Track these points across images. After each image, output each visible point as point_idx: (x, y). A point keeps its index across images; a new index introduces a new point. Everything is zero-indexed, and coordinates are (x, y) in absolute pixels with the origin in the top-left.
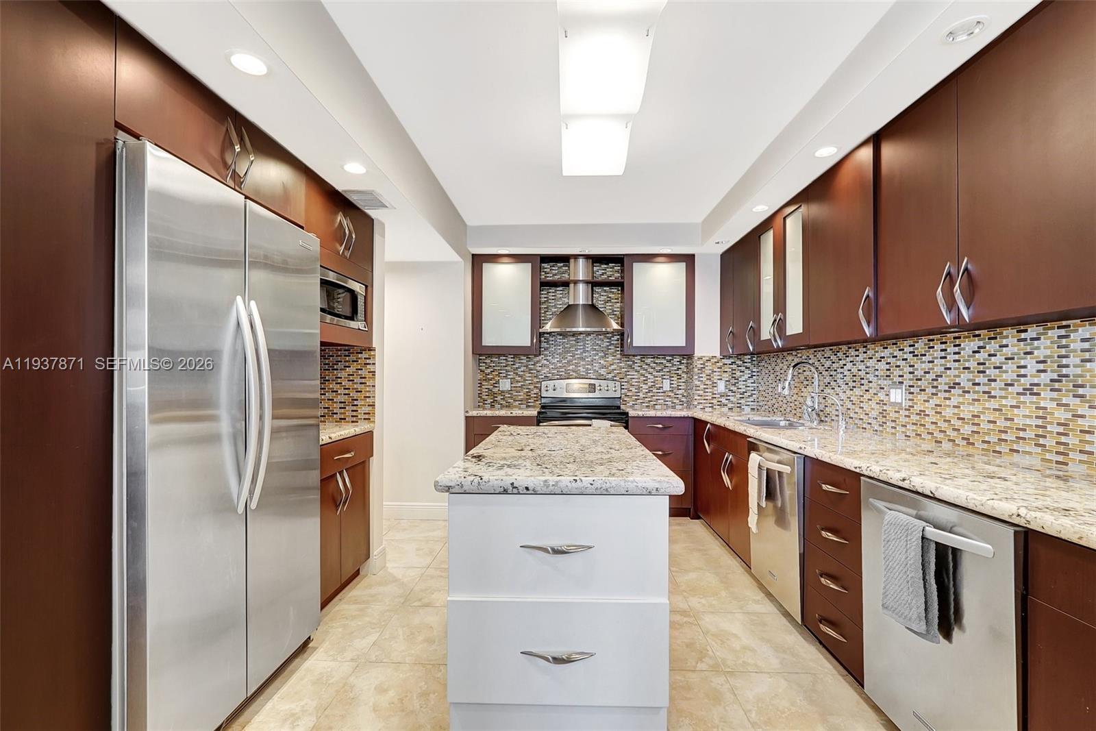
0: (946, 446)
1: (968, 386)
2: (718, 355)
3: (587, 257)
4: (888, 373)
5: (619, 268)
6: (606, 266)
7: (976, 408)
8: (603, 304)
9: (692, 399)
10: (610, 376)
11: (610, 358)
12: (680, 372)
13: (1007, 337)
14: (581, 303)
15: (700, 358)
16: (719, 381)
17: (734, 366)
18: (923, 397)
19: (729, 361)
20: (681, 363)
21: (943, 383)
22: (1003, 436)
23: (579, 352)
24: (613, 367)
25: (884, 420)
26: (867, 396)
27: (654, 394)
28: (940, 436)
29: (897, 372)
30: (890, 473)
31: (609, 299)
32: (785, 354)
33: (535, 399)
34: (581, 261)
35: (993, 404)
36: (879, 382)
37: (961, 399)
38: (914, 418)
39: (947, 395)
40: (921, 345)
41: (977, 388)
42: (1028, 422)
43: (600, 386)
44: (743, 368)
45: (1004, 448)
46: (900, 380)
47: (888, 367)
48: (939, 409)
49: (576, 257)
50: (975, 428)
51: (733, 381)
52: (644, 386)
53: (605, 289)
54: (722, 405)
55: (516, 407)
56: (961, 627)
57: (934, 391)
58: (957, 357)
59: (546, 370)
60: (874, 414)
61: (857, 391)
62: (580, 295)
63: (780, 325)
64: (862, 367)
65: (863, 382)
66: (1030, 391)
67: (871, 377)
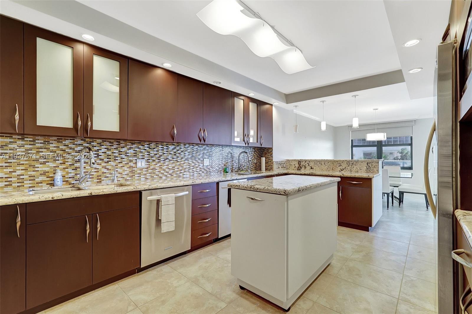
4: (135, 155)
7: (174, 165)
21: (162, 158)
26: (121, 165)
40: (153, 145)
41: (174, 159)
48: (161, 167)
60: (126, 173)
66: (187, 159)
67: (123, 156)
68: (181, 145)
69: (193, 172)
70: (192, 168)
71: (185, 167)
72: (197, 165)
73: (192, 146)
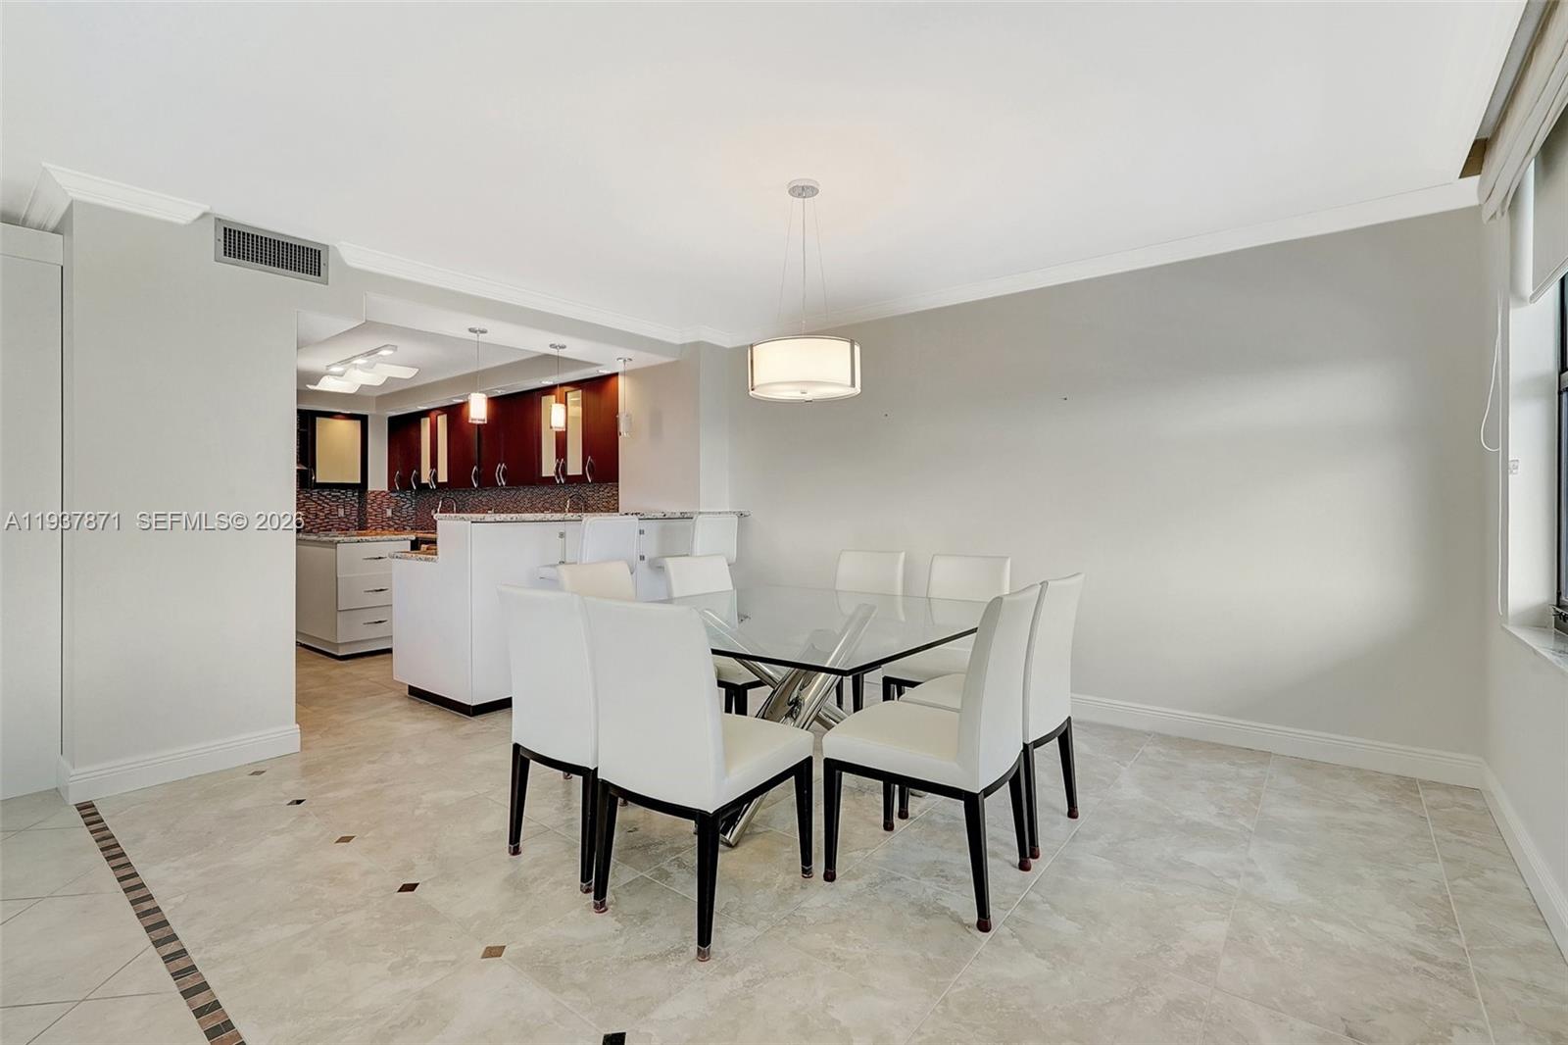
2: (387, 490)
9: (366, 522)
12: (352, 502)
15: (373, 492)
17: (399, 498)
19: (394, 495)
20: (353, 496)
27: (332, 520)
44: (405, 500)
51: (398, 509)
52: (322, 514)
54: (390, 526)
63: (434, 475)
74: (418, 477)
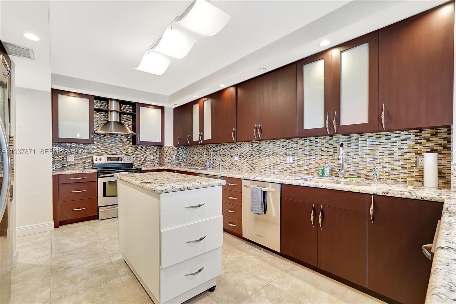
0: (250, 171)
1: (255, 155)
2: (173, 145)
3: (117, 100)
4: (234, 152)
5: (131, 107)
6: (125, 106)
7: (256, 161)
8: (123, 122)
9: (163, 162)
10: (127, 154)
11: (128, 146)
12: (157, 152)
13: (263, 143)
14: (114, 121)
15: (167, 147)
16: (173, 155)
17: (178, 150)
18: (244, 158)
19: (176, 148)
20: (157, 149)
21: (248, 155)
22: (263, 167)
23: (112, 143)
24: (129, 150)
25: (233, 165)
26: (227, 159)
27: (147, 161)
28: (248, 169)
29: (236, 152)
30: (250, 177)
31: (126, 120)
32: (198, 146)
33: (89, 165)
34: (114, 102)
35: (260, 159)
36: (231, 155)
37: (253, 159)
38: (241, 164)
39: (250, 158)
40: (243, 144)
41: (257, 156)
42: (268, 163)
43: (124, 158)
44: (181, 151)
45: (263, 170)
46: (237, 154)
47: (233, 150)
48: (248, 161)
49: (111, 100)
50: (256, 166)
51: (178, 155)
52: (142, 158)
53: (125, 115)
55: (77, 169)
56: (267, 211)
57: (246, 157)
58: (252, 148)
59: (95, 151)
60: (229, 164)
61: (224, 158)
62: (114, 117)
63: (201, 136)
64: (226, 150)
65: (226, 155)
66: (268, 156)
67: (228, 153)
68: (263, 142)
69: (274, 169)
70: (274, 164)
71: (266, 163)
72: (278, 163)
73: (274, 142)
74: (191, 138)
